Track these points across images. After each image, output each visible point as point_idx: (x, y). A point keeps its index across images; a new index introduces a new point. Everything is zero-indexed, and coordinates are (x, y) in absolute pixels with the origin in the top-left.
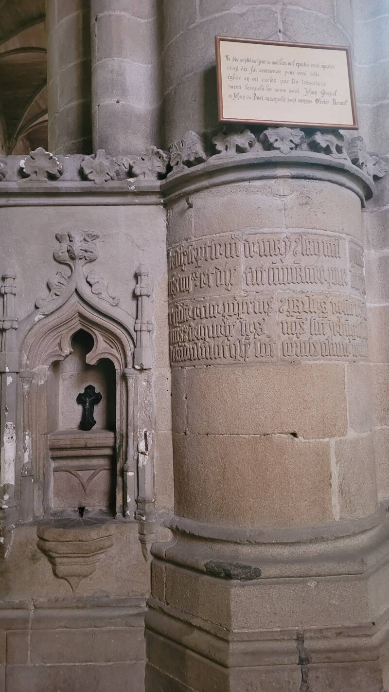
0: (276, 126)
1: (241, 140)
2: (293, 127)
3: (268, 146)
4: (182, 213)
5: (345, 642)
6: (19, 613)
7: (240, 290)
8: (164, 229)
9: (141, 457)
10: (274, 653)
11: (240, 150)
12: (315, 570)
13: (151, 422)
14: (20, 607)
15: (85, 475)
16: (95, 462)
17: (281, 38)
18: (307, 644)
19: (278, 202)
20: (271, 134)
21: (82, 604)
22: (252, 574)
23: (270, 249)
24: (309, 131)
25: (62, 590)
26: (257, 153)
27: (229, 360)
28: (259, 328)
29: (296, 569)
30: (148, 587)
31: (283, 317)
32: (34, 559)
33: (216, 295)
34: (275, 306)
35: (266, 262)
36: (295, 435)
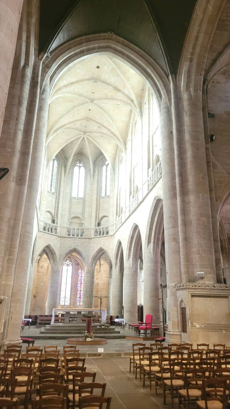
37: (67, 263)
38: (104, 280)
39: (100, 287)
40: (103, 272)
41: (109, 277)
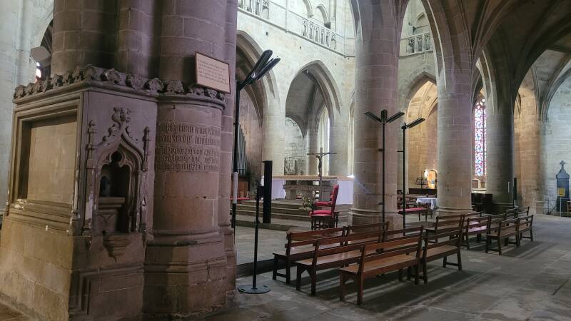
0: (211, 89)
1: (199, 90)
2: (215, 90)
3: (207, 94)
4: (169, 109)
5: (218, 262)
6: (95, 273)
7: (193, 144)
8: (156, 113)
9: (143, 207)
10: (201, 267)
11: (198, 94)
12: (211, 241)
13: (146, 193)
14: (95, 270)
15: (107, 216)
16: (111, 211)
17: (212, 56)
18: (209, 263)
19: (207, 115)
20: (209, 91)
21: (120, 266)
22: (194, 243)
23: (203, 131)
24: (219, 92)
25: (111, 261)
26: (202, 97)
27: (186, 170)
28: (198, 159)
29: (206, 241)
30: (144, 258)
31: (205, 156)
32: (101, 250)
33: (183, 145)
34: (203, 152)
35: (202, 136)
36: (205, 197)
37: (481, 104)
38: (528, 126)
39: (523, 141)
40: (525, 110)
41: (540, 120)
